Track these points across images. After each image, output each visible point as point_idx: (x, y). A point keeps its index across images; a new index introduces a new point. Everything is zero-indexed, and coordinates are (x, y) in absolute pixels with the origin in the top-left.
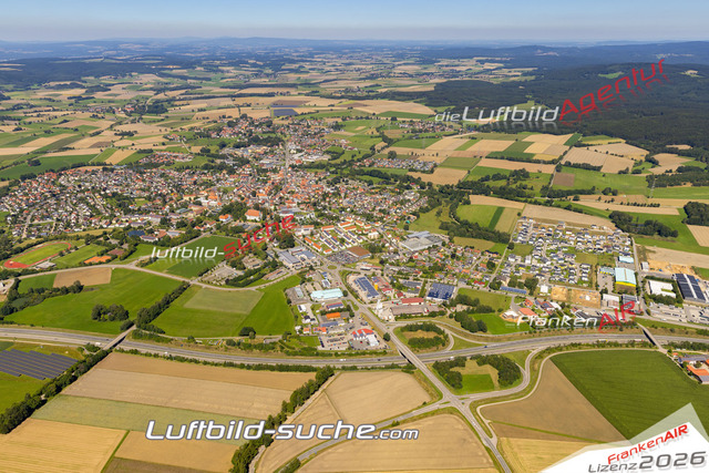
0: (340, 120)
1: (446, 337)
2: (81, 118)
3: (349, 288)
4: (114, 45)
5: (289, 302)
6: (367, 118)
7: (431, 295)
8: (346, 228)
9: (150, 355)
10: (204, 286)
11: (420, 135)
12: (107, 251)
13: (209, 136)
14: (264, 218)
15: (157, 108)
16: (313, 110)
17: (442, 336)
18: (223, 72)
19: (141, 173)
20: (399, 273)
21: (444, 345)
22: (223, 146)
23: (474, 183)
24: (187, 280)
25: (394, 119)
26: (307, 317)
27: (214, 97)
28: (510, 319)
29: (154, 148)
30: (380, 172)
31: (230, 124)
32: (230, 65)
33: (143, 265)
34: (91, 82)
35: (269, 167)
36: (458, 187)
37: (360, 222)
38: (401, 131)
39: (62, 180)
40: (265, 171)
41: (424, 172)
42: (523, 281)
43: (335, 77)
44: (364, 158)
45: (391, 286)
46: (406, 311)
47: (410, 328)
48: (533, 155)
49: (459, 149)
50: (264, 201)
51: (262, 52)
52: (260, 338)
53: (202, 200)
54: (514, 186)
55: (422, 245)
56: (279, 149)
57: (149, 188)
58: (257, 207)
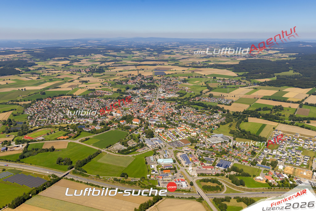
0: (187, 78)
1: (223, 186)
2: (66, 74)
3: (177, 159)
4: (85, 41)
5: (146, 163)
6: (201, 77)
7: (218, 165)
8: (180, 130)
9: (79, 182)
10: (108, 153)
11: (228, 86)
12: (67, 134)
13: (122, 84)
14: (141, 123)
15: (101, 70)
16: (174, 72)
17: (220, 186)
18: (133, 53)
19: (88, 100)
20: (204, 153)
21: (221, 190)
22: (128, 88)
23: (252, 111)
24: (101, 150)
25: (215, 78)
26: (154, 171)
27: (127, 65)
28: (259, 181)
29: (96, 88)
30: (203, 104)
31: (133, 79)
32: (137, 50)
33: (82, 141)
34: (73, 58)
35: (148, 99)
36: (243, 113)
37: (188, 127)
38: (217, 84)
39: (53, 102)
40: (146, 101)
41: (226, 105)
42: (270, 162)
43: (188, 57)
44: (196, 96)
45: (198, 160)
46: (204, 172)
47: (204, 181)
48: (288, 98)
49: (247, 94)
50: (143, 115)
51: (153, 44)
52: (130, 179)
53: (114, 113)
54: (274, 114)
55: (218, 140)
56: (154, 91)
57: (91, 106)
58: (138, 118)
